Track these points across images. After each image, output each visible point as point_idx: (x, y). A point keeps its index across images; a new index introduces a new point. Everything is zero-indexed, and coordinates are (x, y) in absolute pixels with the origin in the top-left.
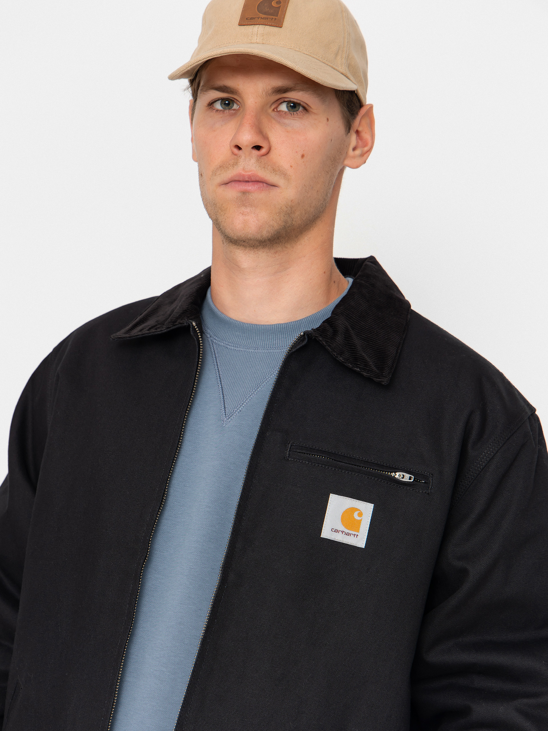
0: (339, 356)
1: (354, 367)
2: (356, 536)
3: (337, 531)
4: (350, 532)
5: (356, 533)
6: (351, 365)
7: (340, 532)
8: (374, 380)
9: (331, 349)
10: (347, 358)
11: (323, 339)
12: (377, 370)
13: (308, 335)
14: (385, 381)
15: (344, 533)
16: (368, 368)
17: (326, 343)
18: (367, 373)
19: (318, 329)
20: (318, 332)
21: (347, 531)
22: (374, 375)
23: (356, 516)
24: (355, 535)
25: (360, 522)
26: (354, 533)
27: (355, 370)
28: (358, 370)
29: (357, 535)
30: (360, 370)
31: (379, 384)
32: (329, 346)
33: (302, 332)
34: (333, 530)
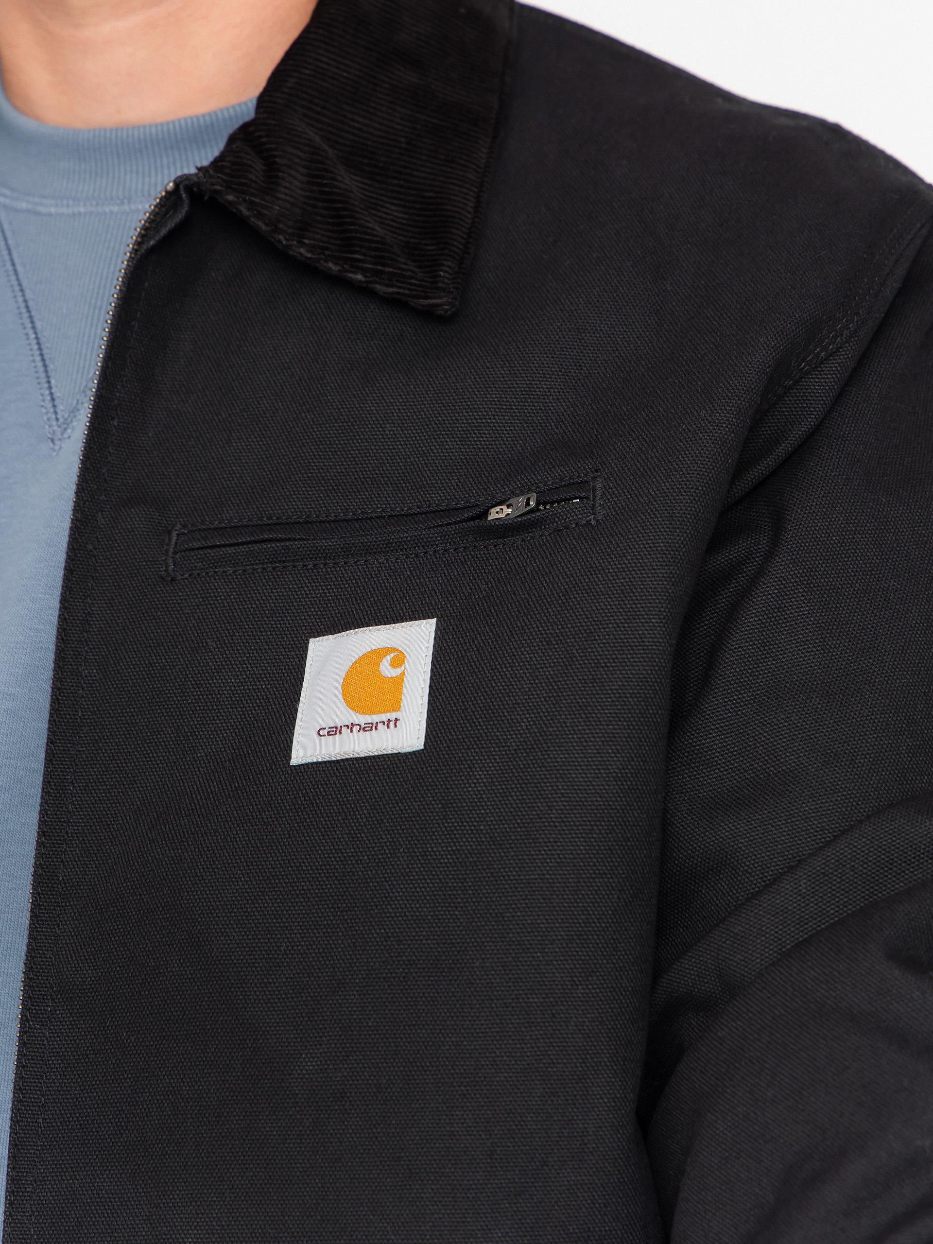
0: (295, 242)
1: (346, 271)
2: (392, 724)
3: (336, 731)
4: (374, 719)
5: (392, 716)
6: (335, 264)
7: (344, 729)
8: (412, 304)
9: (267, 225)
10: (321, 244)
11: (238, 198)
12: (416, 270)
13: (189, 189)
14: (442, 302)
15: (356, 728)
16: (387, 269)
17: (249, 209)
18: (387, 286)
19: (216, 163)
20: (218, 177)
21: (363, 719)
22: (409, 289)
23: (386, 669)
24: (389, 721)
25: (398, 682)
26: (384, 717)
27: (350, 277)
28: (359, 277)
29: (396, 720)
30: (363, 279)
31: (428, 315)
32: (260, 215)
33: (170, 182)
34: (322, 733)
